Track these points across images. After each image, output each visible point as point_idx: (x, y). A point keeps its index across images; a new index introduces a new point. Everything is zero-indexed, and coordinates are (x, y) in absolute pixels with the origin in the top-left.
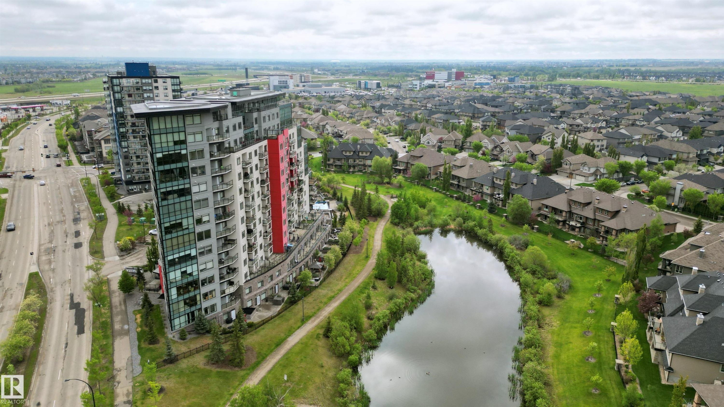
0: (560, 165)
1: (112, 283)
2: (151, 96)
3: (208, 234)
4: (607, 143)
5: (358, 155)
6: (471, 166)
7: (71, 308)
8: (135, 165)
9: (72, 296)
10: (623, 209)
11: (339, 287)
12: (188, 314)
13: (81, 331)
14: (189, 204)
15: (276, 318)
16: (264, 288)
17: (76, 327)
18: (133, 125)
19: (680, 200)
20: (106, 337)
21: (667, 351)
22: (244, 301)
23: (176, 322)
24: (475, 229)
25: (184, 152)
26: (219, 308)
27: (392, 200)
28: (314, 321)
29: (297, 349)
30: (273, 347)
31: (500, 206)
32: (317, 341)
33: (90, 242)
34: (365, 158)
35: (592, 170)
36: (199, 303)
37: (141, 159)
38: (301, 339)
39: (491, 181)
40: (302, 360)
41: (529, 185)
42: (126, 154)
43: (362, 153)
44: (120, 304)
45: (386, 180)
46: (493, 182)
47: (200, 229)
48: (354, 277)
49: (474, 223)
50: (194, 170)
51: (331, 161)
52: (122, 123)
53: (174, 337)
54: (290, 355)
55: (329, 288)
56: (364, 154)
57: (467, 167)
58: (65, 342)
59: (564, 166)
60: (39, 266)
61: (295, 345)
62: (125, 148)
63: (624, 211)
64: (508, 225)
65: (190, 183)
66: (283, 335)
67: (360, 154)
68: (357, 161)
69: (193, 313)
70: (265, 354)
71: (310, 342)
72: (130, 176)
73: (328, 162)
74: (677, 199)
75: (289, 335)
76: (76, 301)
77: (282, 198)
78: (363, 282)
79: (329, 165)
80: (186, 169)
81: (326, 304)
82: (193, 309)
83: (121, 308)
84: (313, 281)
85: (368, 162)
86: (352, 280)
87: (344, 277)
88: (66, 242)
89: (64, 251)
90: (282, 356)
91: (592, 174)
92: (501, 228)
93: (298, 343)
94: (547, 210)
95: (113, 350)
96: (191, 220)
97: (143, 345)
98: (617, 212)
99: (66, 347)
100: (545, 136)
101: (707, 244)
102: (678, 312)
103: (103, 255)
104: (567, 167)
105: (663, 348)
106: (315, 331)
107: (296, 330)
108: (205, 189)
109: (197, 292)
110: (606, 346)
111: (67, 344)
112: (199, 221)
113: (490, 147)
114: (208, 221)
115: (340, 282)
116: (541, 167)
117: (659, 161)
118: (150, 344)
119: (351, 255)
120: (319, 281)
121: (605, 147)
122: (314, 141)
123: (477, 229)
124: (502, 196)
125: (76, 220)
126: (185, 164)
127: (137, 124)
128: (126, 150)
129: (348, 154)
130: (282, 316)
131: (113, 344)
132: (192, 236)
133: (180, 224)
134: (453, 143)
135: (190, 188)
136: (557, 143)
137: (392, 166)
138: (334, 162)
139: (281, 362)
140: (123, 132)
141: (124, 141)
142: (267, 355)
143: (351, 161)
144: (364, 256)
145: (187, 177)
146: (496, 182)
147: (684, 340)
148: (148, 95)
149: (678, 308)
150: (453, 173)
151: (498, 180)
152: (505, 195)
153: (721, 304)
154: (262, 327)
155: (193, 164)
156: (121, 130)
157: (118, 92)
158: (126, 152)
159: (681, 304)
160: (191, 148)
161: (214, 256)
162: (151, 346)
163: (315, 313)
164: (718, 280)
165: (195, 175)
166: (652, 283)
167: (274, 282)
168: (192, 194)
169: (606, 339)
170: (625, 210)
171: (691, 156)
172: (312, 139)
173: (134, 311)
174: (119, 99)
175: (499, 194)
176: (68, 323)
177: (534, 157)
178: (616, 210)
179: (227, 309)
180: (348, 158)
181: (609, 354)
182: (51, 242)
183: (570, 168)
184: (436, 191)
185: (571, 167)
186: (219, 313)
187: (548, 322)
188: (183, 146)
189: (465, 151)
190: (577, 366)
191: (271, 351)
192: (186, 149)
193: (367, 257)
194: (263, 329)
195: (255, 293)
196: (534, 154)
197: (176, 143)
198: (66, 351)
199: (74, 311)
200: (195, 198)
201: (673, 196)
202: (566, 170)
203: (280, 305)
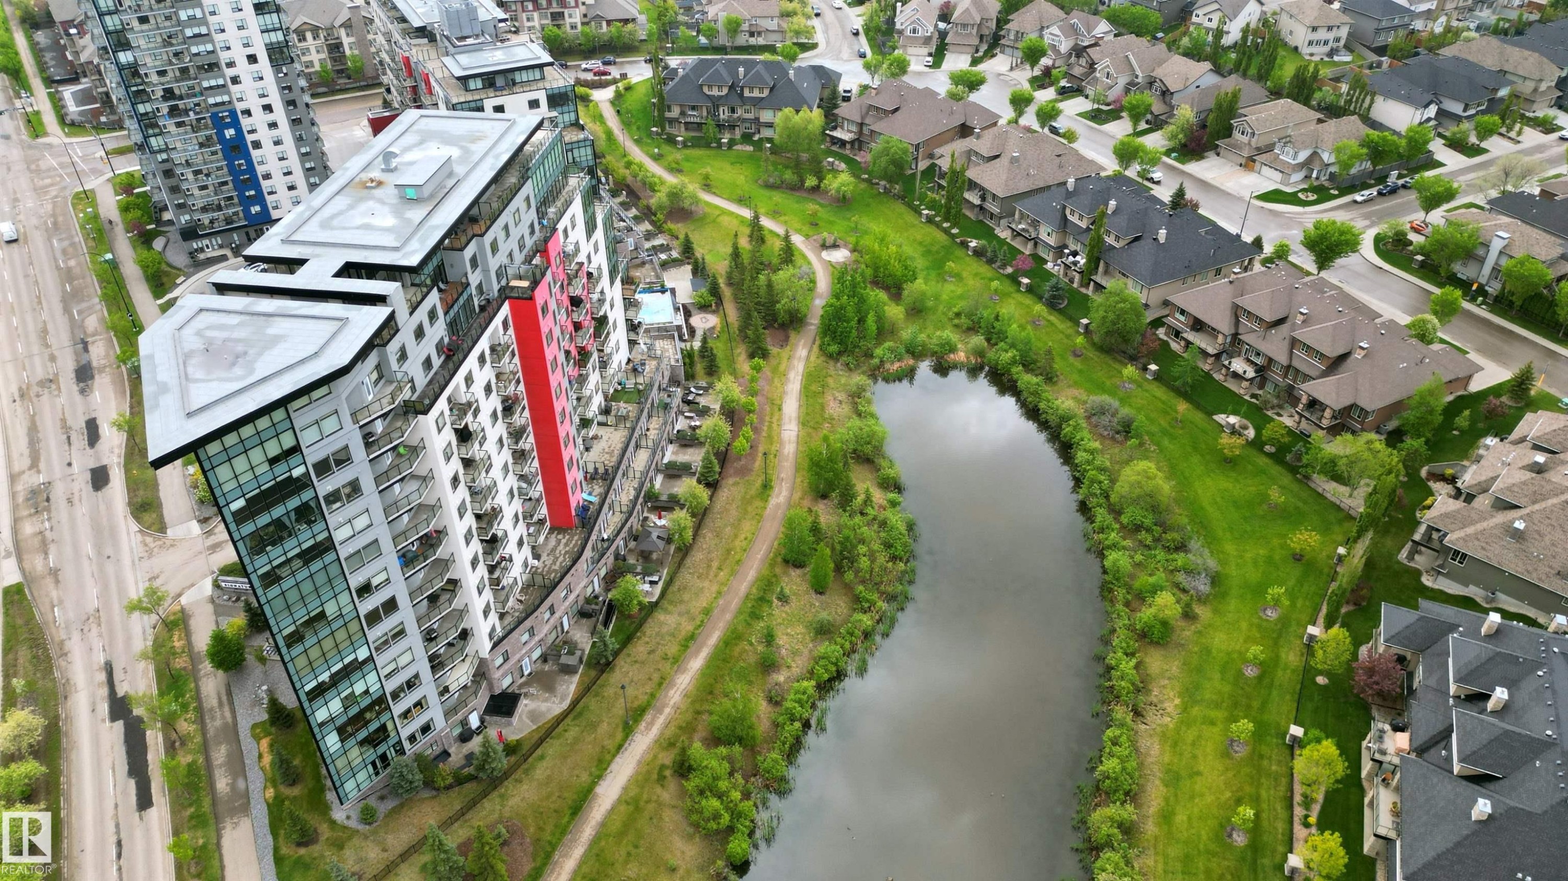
0: (1227, 132)
1: (193, 623)
2: (199, 14)
3: (391, 605)
4: (1349, 34)
5: (741, 95)
6: (1014, 160)
7: (114, 717)
8: (196, 192)
9: (109, 669)
10: (1358, 351)
11: (703, 602)
12: (373, 764)
13: (144, 801)
14: (334, 570)
15: (568, 720)
16: (537, 638)
17: (132, 783)
18: (169, 94)
19: (1495, 274)
20: (199, 821)
21: (1398, 843)
22: (495, 682)
23: (350, 786)
24: (1014, 370)
25: (297, 472)
26: (440, 723)
27: (824, 254)
28: (651, 724)
29: (616, 826)
30: (566, 819)
31: (1075, 285)
32: (659, 790)
33: (125, 466)
34: (757, 103)
35: (1303, 156)
36: (393, 734)
37: (208, 175)
38: (625, 789)
39: (1058, 215)
40: (629, 854)
41: (1146, 244)
42: (167, 166)
43: (751, 90)
44: (221, 704)
45: (811, 181)
46: (1065, 219)
47: (367, 606)
48: (738, 562)
49: (1010, 354)
50: (334, 497)
51: (675, 112)
52: (138, 92)
53: (348, 817)
54: (603, 843)
55: (682, 608)
56: (756, 94)
57: (1004, 161)
58: (114, 839)
59: (1237, 135)
60: (20, 560)
61: (613, 809)
62: (161, 151)
63: (1359, 355)
64: (1091, 353)
65: (328, 528)
66: (585, 778)
67: (747, 93)
68: (740, 112)
69: (383, 757)
70: (550, 843)
71: (645, 796)
72: (187, 217)
73: (667, 114)
74: (1487, 269)
75: (598, 778)
76: (120, 693)
77: (558, 419)
78: (757, 579)
79: (672, 121)
80: (313, 504)
81: (678, 662)
82: (381, 749)
83: (223, 717)
84: (647, 587)
85: (766, 116)
86: (733, 573)
87: (715, 564)
88: (70, 464)
89: (70, 501)
90: (585, 847)
91: (1302, 166)
92: (1071, 359)
93: (619, 801)
94: (1182, 318)
95: (222, 867)
96: (344, 598)
97: (284, 851)
98: (1343, 357)
99: (119, 856)
100: (1200, 12)
101: (1534, 503)
102: (1437, 743)
103: (161, 517)
104: (1245, 139)
105: (1392, 835)
106: (655, 757)
107: (614, 756)
108: (368, 522)
109: (384, 718)
110: (1272, 792)
111: (119, 844)
112: (365, 589)
113: (1065, 46)
114: (388, 580)
115: (706, 584)
116: (1181, 136)
117: (1465, 110)
118: (299, 844)
119: (731, 481)
120: (661, 584)
121: (1342, 42)
122: (630, 26)
123: (1017, 370)
124: (1081, 260)
125: (84, 374)
126: (307, 495)
127: (177, 92)
128: (164, 156)
129: (715, 92)
130: (580, 714)
131: (218, 845)
132: (354, 627)
133: (322, 615)
134: (974, 31)
135: (330, 538)
136: (1228, 33)
137: (825, 130)
138: (683, 113)
139: (585, 869)
140: (147, 114)
141: (155, 135)
142: (554, 847)
143: (724, 114)
144: (759, 483)
145: (319, 517)
146: (1070, 217)
147: (1439, 857)
148: (190, 12)
149: (1441, 732)
150: (971, 174)
151: (1076, 215)
152: (1089, 261)
153: (1533, 760)
154: (539, 752)
155: (325, 487)
156: (141, 108)
157: (110, 13)
158: (164, 161)
159: (1446, 724)
160: (313, 456)
161: (414, 637)
162: (302, 851)
163: (653, 696)
164: (1540, 673)
165: (338, 504)
166: (1393, 633)
167: (557, 615)
168: (338, 547)
169: (1274, 768)
170: (1363, 353)
171: (1543, 87)
172: (626, 21)
173: (254, 726)
174: (116, 32)
175: (1075, 254)
176: (114, 771)
177: (1168, 98)
178: (1341, 351)
179: (460, 716)
180: (716, 103)
181: (1276, 818)
182: (34, 465)
183: (1249, 144)
184: (930, 220)
185: (1254, 140)
186: (442, 731)
187: (1155, 700)
188: (295, 459)
189: (1002, 52)
190: (1208, 852)
191: (564, 832)
192: (305, 463)
193: (767, 486)
194: (542, 758)
195: (517, 657)
196: (1168, 90)
197: (273, 461)
198: (120, 869)
199: (120, 725)
200: (344, 552)
201: (1482, 261)
202: (1240, 148)
203: (576, 672)
